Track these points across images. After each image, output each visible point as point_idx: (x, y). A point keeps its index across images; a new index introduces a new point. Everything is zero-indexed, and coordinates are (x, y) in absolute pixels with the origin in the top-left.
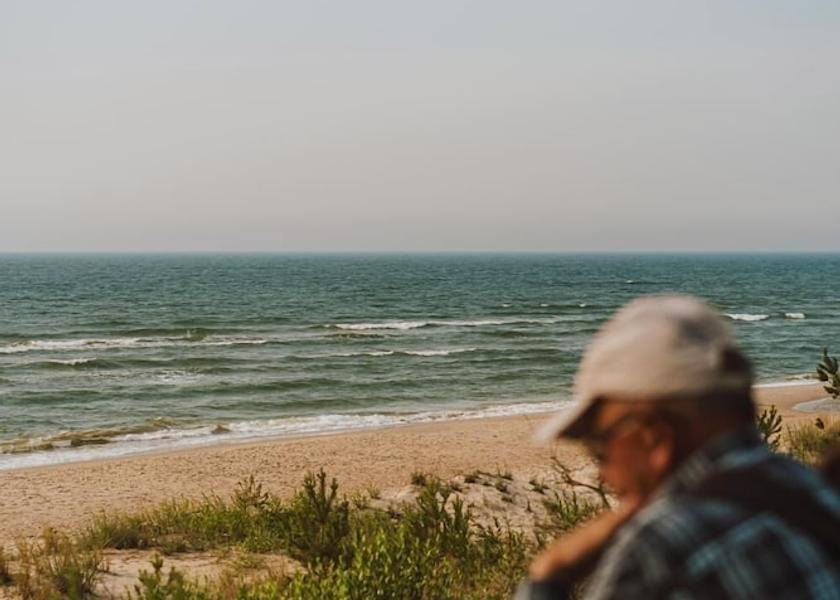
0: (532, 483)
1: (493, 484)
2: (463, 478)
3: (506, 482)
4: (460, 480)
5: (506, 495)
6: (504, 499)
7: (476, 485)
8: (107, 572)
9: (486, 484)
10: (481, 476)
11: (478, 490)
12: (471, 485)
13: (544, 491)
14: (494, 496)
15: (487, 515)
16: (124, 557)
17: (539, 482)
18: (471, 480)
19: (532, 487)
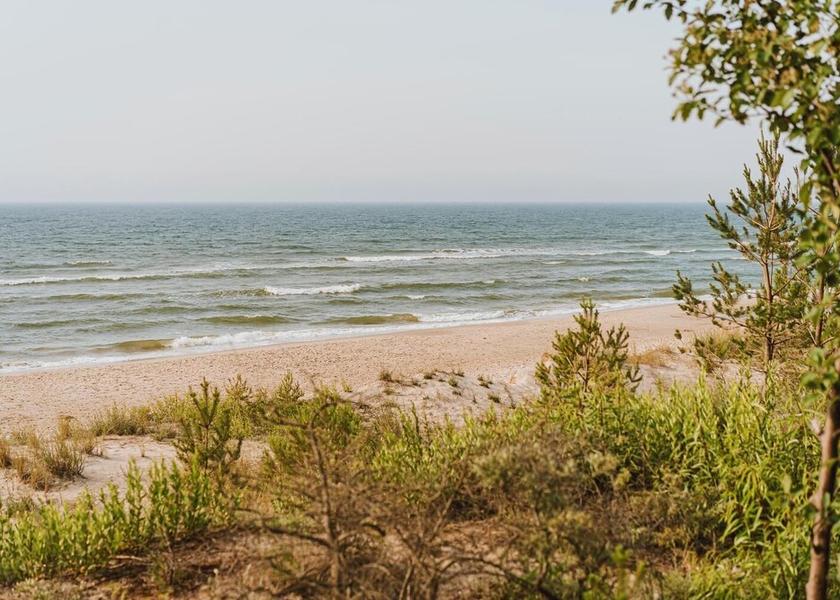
0: (481, 379)
1: (447, 380)
2: (422, 375)
3: (457, 379)
4: (420, 377)
5: (456, 389)
6: (455, 393)
7: (432, 381)
8: (101, 456)
9: (441, 381)
10: (437, 374)
11: (434, 386)
12: (428, 381)
13: (489, 385)
14: (446, 389)
15: (439, 406)
16: (122, 442)
17: (485, 378)
18: (429, 377)
19: (480, 382)
